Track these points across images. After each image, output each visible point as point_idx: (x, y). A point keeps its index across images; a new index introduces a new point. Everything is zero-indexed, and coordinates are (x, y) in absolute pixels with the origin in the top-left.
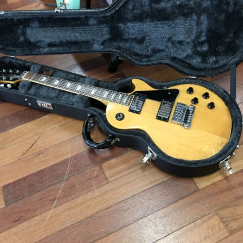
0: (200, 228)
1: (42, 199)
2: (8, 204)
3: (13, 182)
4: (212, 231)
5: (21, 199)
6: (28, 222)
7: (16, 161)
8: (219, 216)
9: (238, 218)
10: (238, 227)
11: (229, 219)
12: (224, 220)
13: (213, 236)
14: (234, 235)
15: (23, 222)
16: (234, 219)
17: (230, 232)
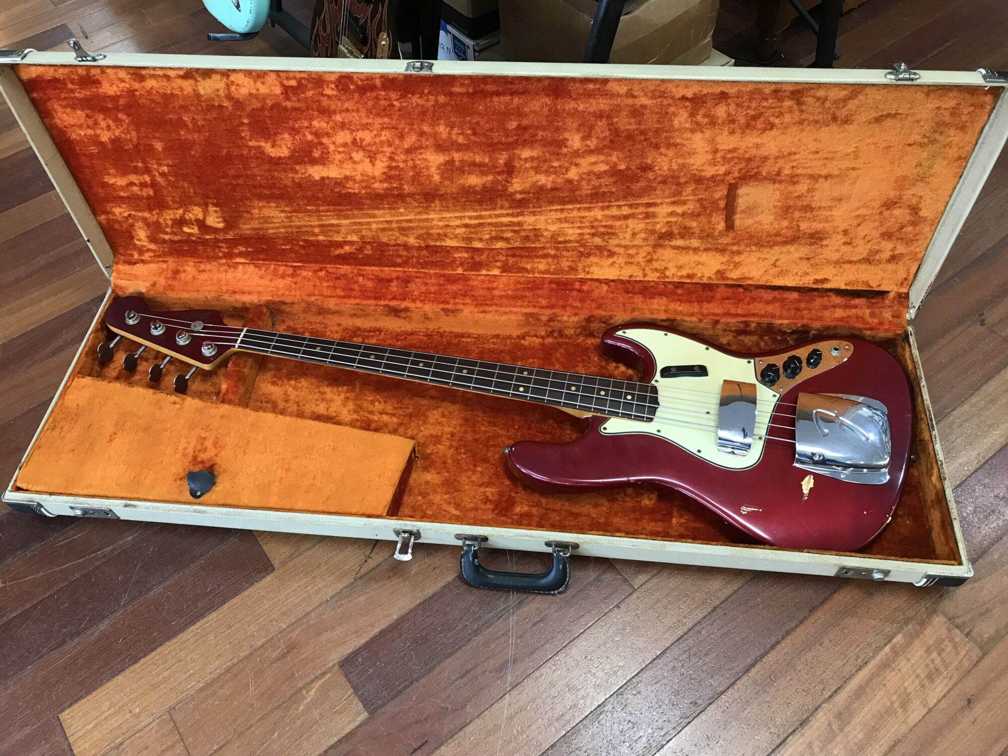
0: (909, 656)
1: (467, 672)
2: (376, 709)
3: (367, 645)
4: (939, 654)
5: (406, 687)
6: (452, 744)
7: (352, 584)
8: (945, 615)
9: (988, 611)
10: (997, 631)
11: (968, 617)
12: (959, 621)
13: (946, 667)
14: (994, 654)
15: (437, 748)
16: (981, 615)
17: (981, 648)
